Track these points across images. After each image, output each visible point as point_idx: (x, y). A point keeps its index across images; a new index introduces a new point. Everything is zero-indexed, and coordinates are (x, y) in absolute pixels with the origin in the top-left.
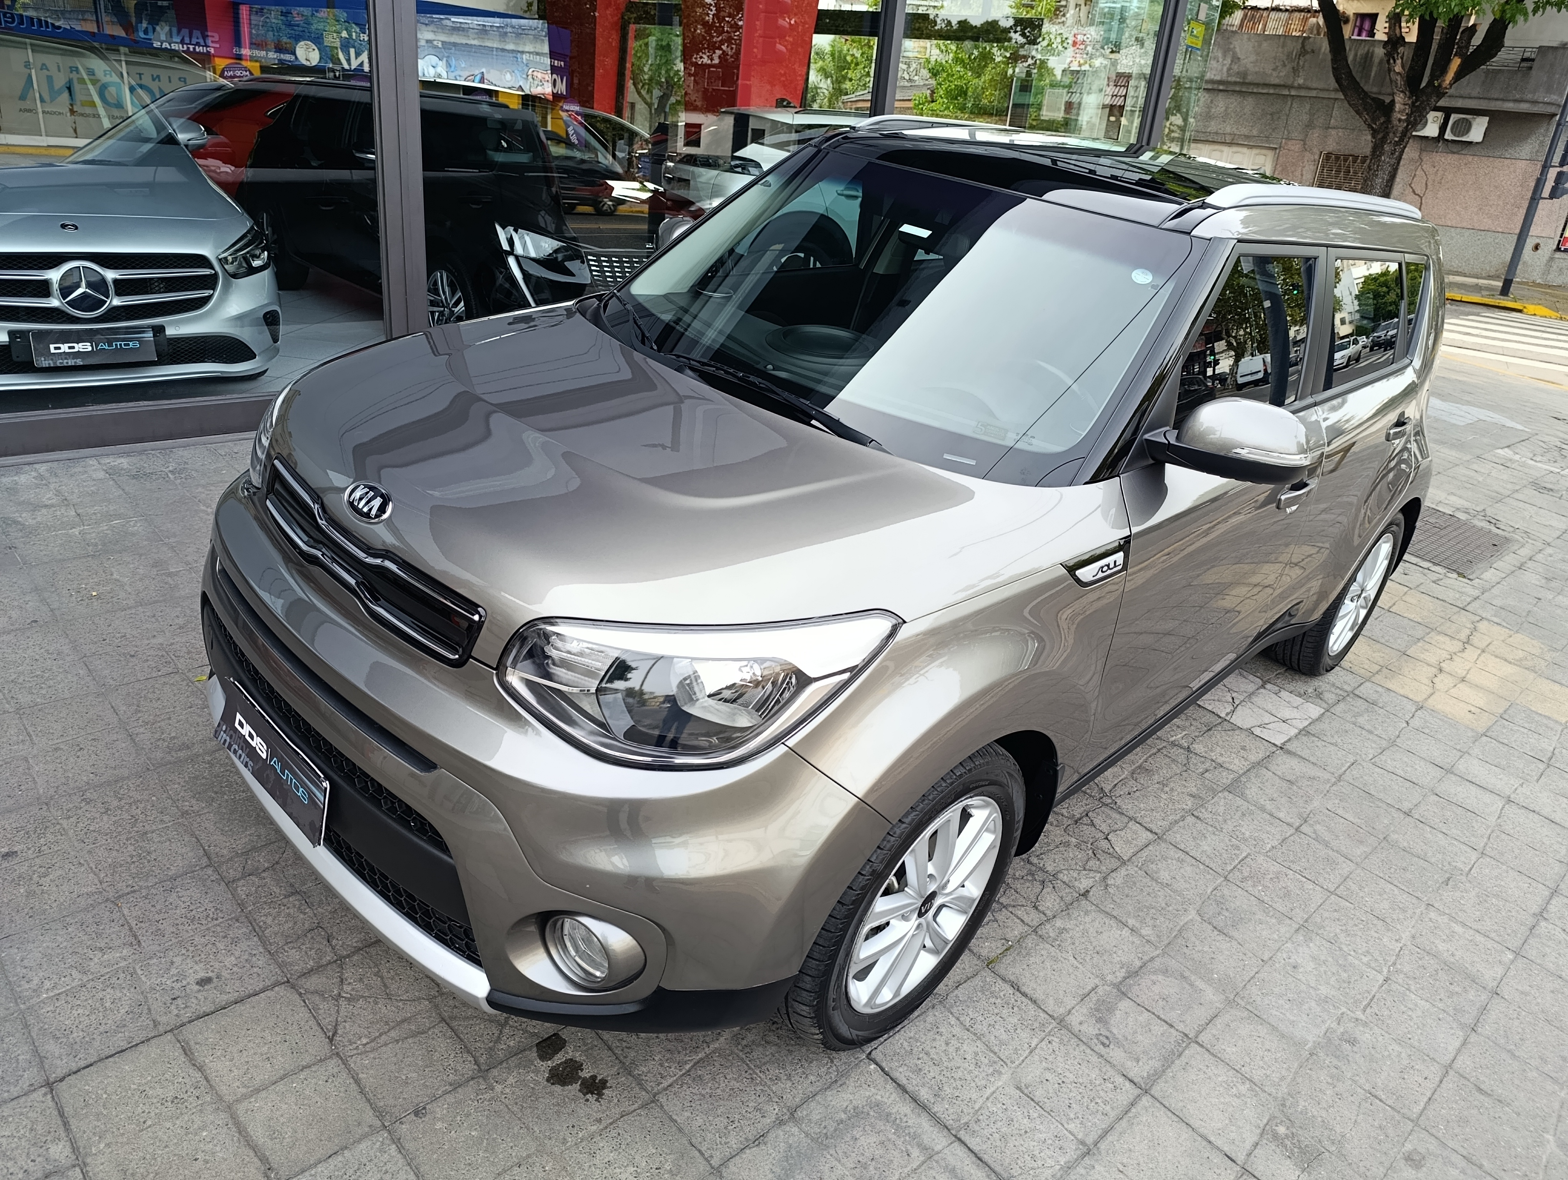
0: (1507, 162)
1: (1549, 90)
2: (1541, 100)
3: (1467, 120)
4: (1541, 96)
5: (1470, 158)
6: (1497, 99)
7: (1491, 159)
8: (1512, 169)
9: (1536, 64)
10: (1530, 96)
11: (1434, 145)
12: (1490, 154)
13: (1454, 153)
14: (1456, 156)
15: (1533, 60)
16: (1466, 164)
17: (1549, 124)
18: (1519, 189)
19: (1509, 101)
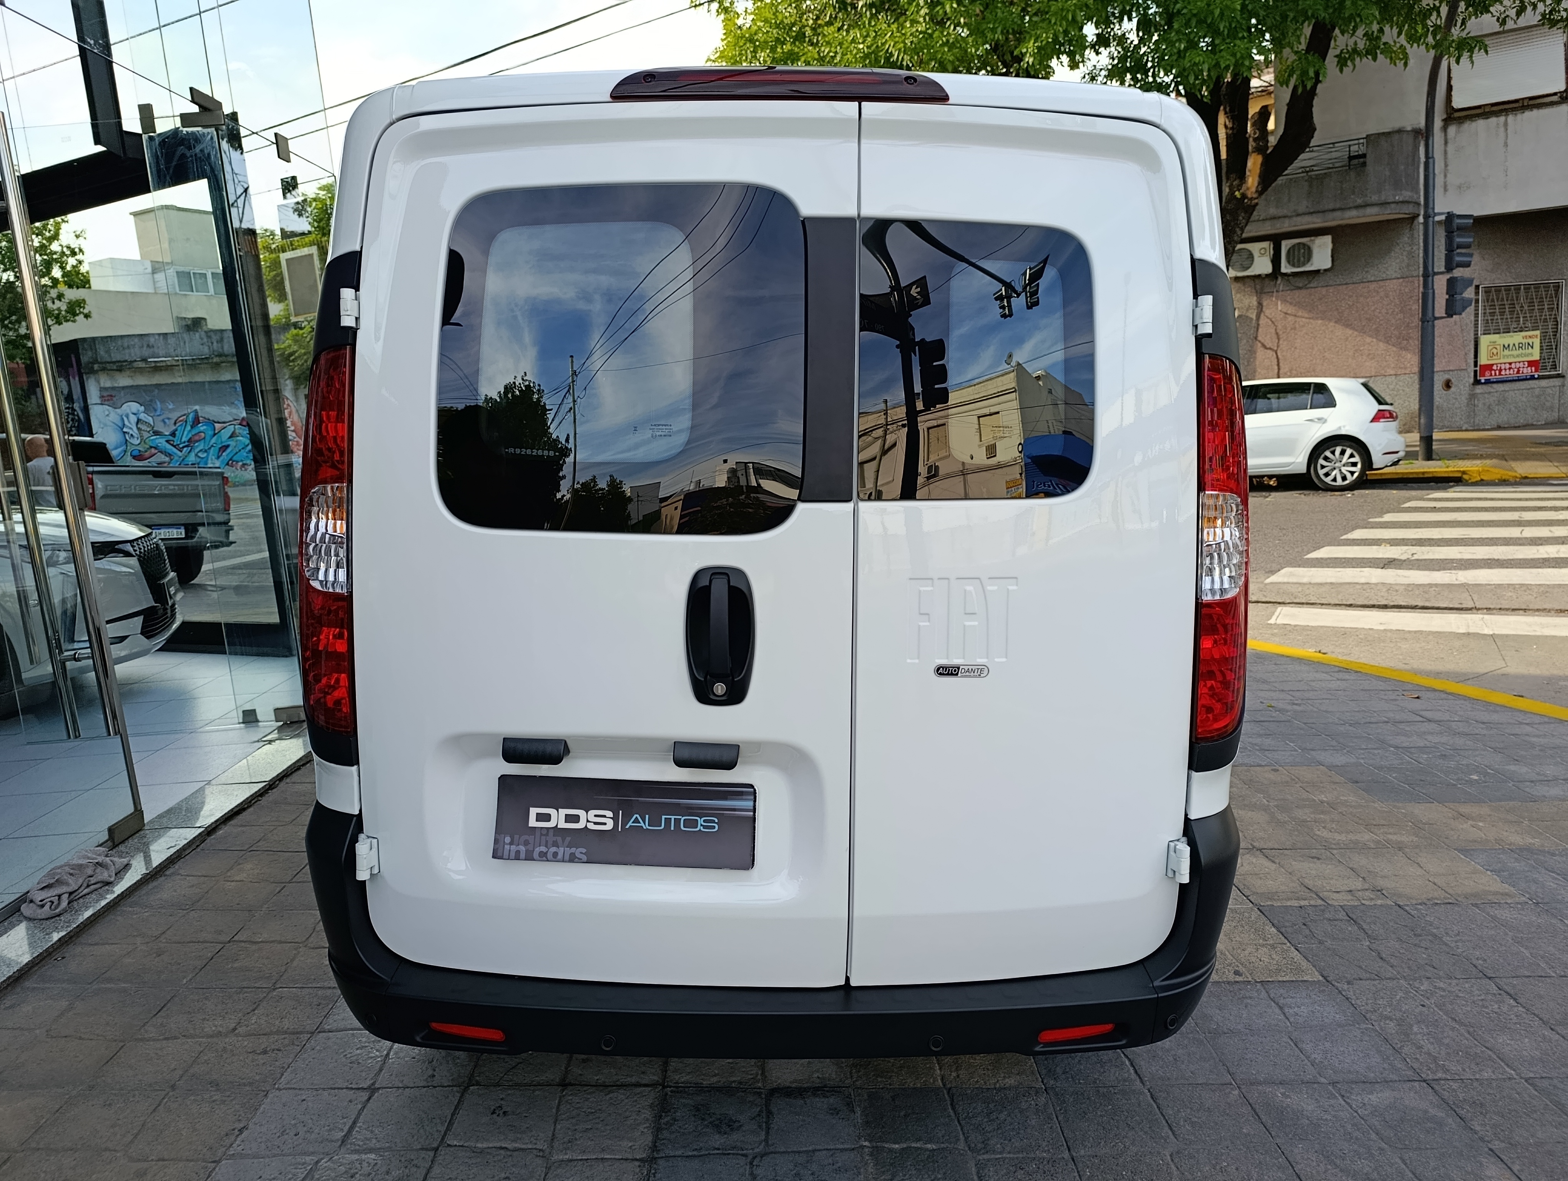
0: (1373, 286)
1: (1397, 185)
2: (1391, 199)
3: (1304, 244)
4: (1388, 194)
5: (1324, 291)
6: (1334, 210)
7: (1351, 287)
8: (1382, 294)
9: (1369, 159)
10: (1375, 198)
11: (1272, 283)
12: (1348, 281)
13: (1300, 288)
14: (1304, 292)
15: (1364, 156)
16: (1321, 299)
17: (1411, 229)
18: (1401, 316)
19: (1350, 208)
